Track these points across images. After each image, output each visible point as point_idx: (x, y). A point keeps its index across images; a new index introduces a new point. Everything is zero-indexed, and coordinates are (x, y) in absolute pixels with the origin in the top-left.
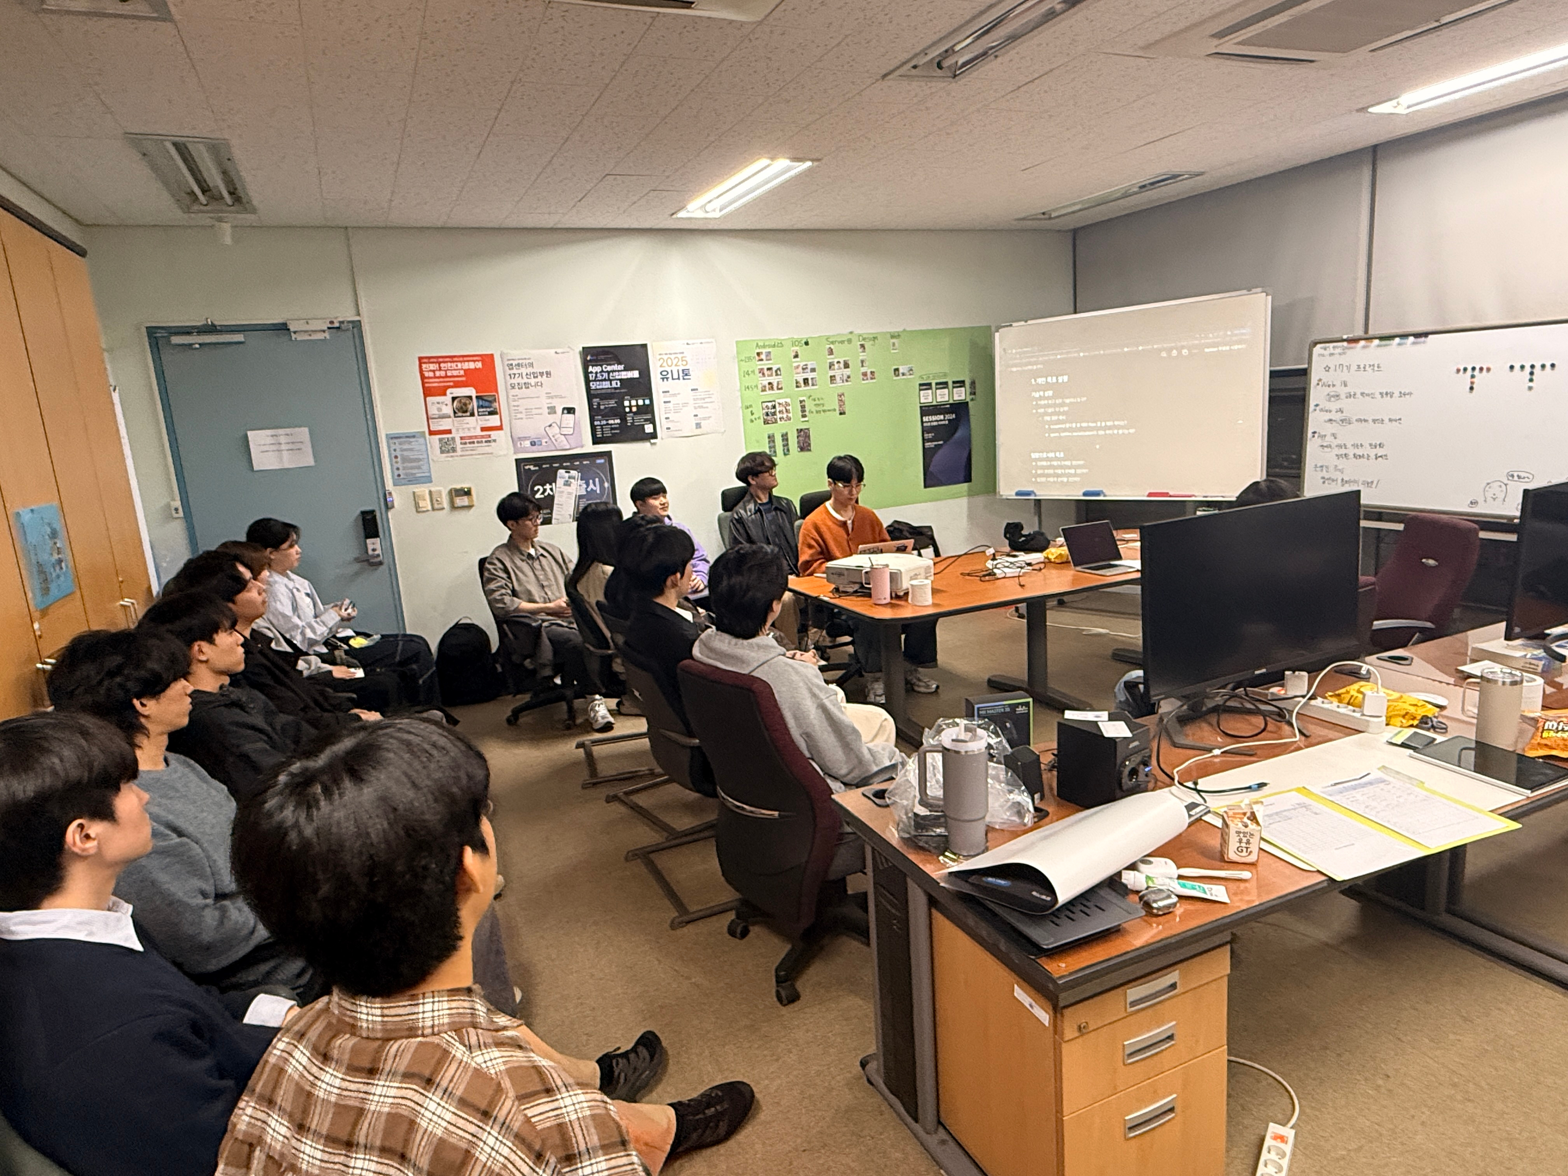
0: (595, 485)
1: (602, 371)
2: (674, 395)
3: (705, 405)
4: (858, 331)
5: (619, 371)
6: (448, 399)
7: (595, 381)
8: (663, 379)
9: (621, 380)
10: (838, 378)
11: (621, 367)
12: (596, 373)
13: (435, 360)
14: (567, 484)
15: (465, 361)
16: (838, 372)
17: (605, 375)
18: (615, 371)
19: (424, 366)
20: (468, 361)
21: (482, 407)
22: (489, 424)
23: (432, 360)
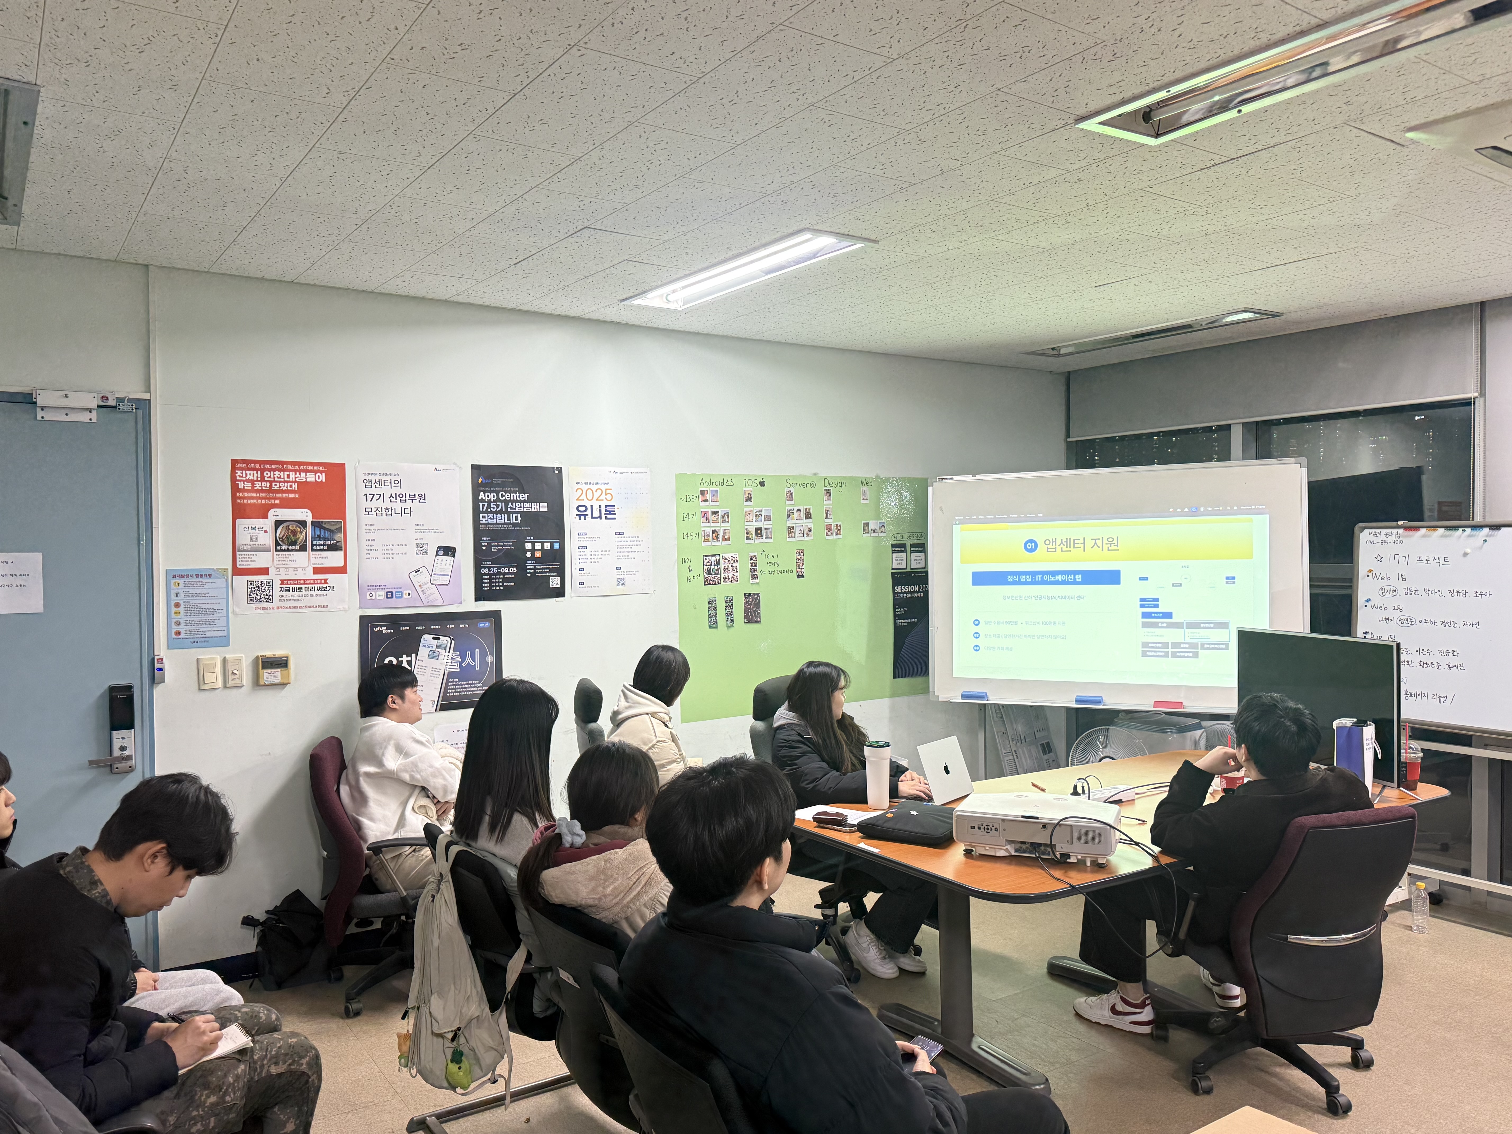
0: (473, 658)
1: (498, 500)
2: (593, 539)
3: (631, 555)
4: (823, 473)
5: (521, 501)
6: (268, 523)
7: (487, 512)
8: (579, 516)
9: (523, 514)
10: (797, 530)
11: (525, 496)
12: (489, 502)
13: (257, 466)
14: (433, 655)
15: (300, 471)
16: (799, 522)
17: (502, 506)
18: (517, 501)
19: (239, 473)
20: (306, 471)
21: (319, 538)
22: (328, 564)
23: (250, 466)
